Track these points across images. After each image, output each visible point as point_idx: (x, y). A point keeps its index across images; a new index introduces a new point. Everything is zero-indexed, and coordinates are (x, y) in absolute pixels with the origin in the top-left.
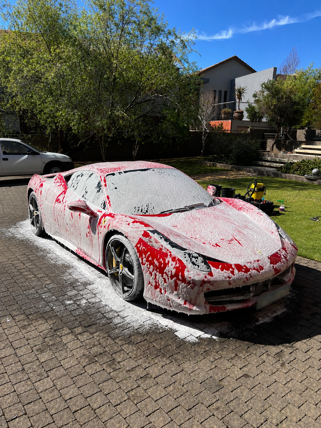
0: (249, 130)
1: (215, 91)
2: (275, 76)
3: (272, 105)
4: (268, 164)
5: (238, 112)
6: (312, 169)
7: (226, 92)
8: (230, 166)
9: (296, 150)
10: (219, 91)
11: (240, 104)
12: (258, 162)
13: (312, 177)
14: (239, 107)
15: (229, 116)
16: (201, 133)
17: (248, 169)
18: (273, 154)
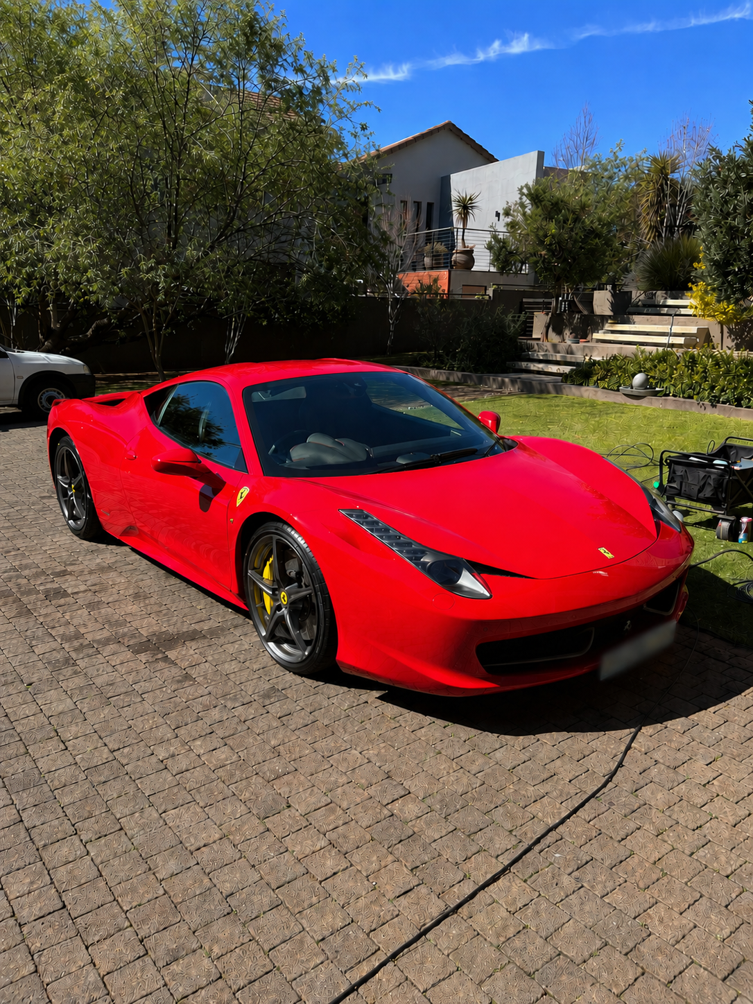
0: (490, 292)
1: (405, 203)
2: (542, 171)
3: (546, 236)
4: (540, 366)
5: (462, 252)
6: (634, 375)
7: (430, 205)
8: (460, 374)
9: (596, 336)
10: (415, 202)
11: (465, 234)
12: (520, 363)
13: (635, 391)
14: (463, 239)
15: (441, 261)
16: (385, 299)
17: (500, 379)
18: (548, 345)
